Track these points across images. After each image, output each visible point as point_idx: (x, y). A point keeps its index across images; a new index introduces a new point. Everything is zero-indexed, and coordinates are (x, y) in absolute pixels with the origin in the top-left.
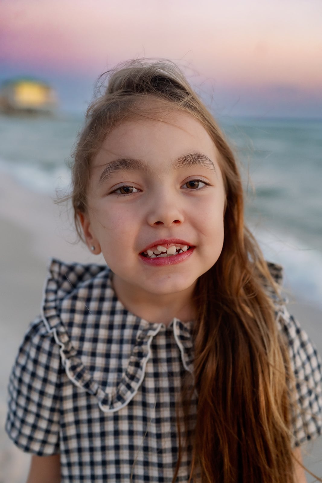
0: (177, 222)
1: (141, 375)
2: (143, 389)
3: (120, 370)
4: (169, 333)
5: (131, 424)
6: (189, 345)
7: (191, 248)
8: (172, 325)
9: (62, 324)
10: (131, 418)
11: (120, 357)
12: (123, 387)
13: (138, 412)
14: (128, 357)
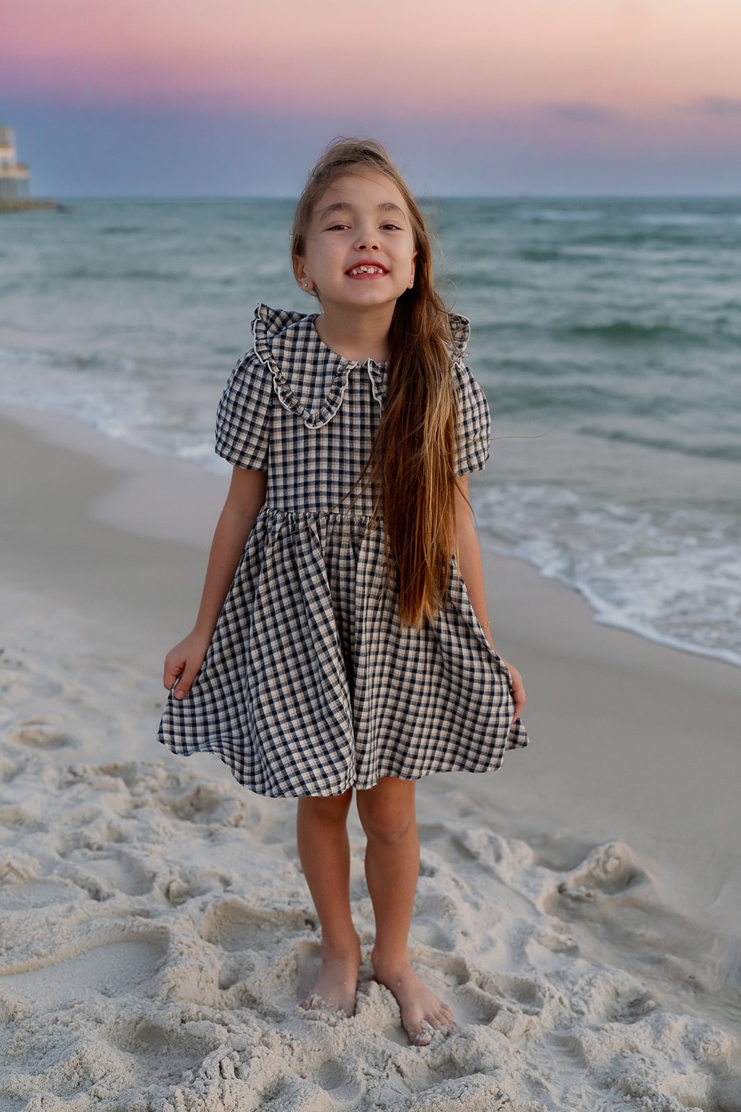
0: (375, 248)
1: (339, 400)
2: (341, 413)
3: (322, 396)
4: (363, 371)
5: (330, 441)
6: (379, 380)
7: (386, 272)
8: (367, 363)
9: (273, 357)
10: (330, 436)
11: (323, 386)
12: (324, 410)
13: (336, 431)
14: (330, 385)
